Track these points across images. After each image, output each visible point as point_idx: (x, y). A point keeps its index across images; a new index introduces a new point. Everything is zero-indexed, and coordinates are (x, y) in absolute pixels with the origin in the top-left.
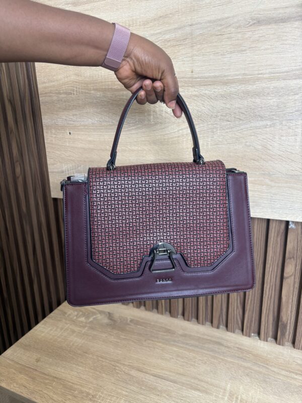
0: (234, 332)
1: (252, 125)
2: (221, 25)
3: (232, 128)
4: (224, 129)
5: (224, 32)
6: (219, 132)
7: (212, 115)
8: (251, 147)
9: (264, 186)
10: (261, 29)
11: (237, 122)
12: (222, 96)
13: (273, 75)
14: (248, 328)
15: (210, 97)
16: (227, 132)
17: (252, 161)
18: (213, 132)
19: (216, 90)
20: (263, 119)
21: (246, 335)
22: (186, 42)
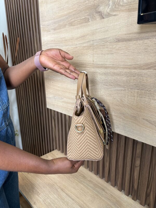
3: (108, 89)
6: (103, 90)
10: (120, 44)
11: (110, 86)
13: (124, 66)
15: (100, 74)
19: (102, 71)
20: (120, 87)
22: (91, 48)
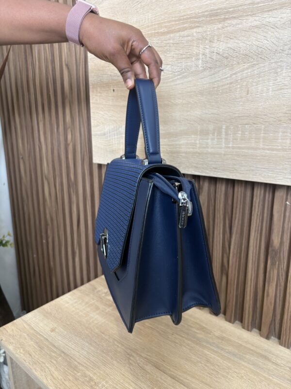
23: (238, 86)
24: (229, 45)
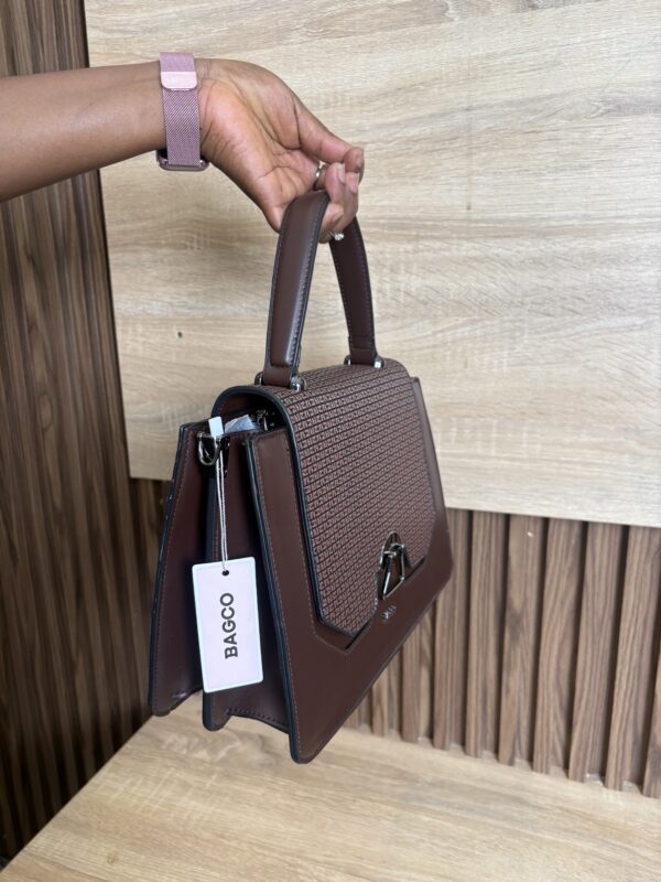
0: (547, 773)
1: (602, 324)
2: (535, 112)
3: (556, 330)
4: (537, 333)
5: (542, 126)
6: (526, 336)
7: (512, 302)
8: (598, 372)
9: (627, 456)
10: (625, 124)
11: (567, 317)
12: (536, 262)
14: (581, 762)
15: (507, 263)
16: (545, 339)
17: (600, 401)
18: (513, 338)
19: (521, 248)
20: (625, 313)
21: (575, 779)
22: (457, 145)
23: (449, 353)
24: (428, 283)
